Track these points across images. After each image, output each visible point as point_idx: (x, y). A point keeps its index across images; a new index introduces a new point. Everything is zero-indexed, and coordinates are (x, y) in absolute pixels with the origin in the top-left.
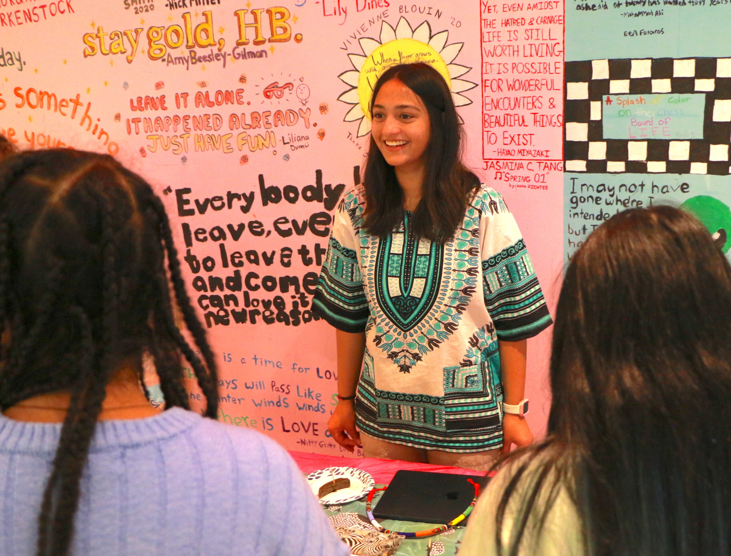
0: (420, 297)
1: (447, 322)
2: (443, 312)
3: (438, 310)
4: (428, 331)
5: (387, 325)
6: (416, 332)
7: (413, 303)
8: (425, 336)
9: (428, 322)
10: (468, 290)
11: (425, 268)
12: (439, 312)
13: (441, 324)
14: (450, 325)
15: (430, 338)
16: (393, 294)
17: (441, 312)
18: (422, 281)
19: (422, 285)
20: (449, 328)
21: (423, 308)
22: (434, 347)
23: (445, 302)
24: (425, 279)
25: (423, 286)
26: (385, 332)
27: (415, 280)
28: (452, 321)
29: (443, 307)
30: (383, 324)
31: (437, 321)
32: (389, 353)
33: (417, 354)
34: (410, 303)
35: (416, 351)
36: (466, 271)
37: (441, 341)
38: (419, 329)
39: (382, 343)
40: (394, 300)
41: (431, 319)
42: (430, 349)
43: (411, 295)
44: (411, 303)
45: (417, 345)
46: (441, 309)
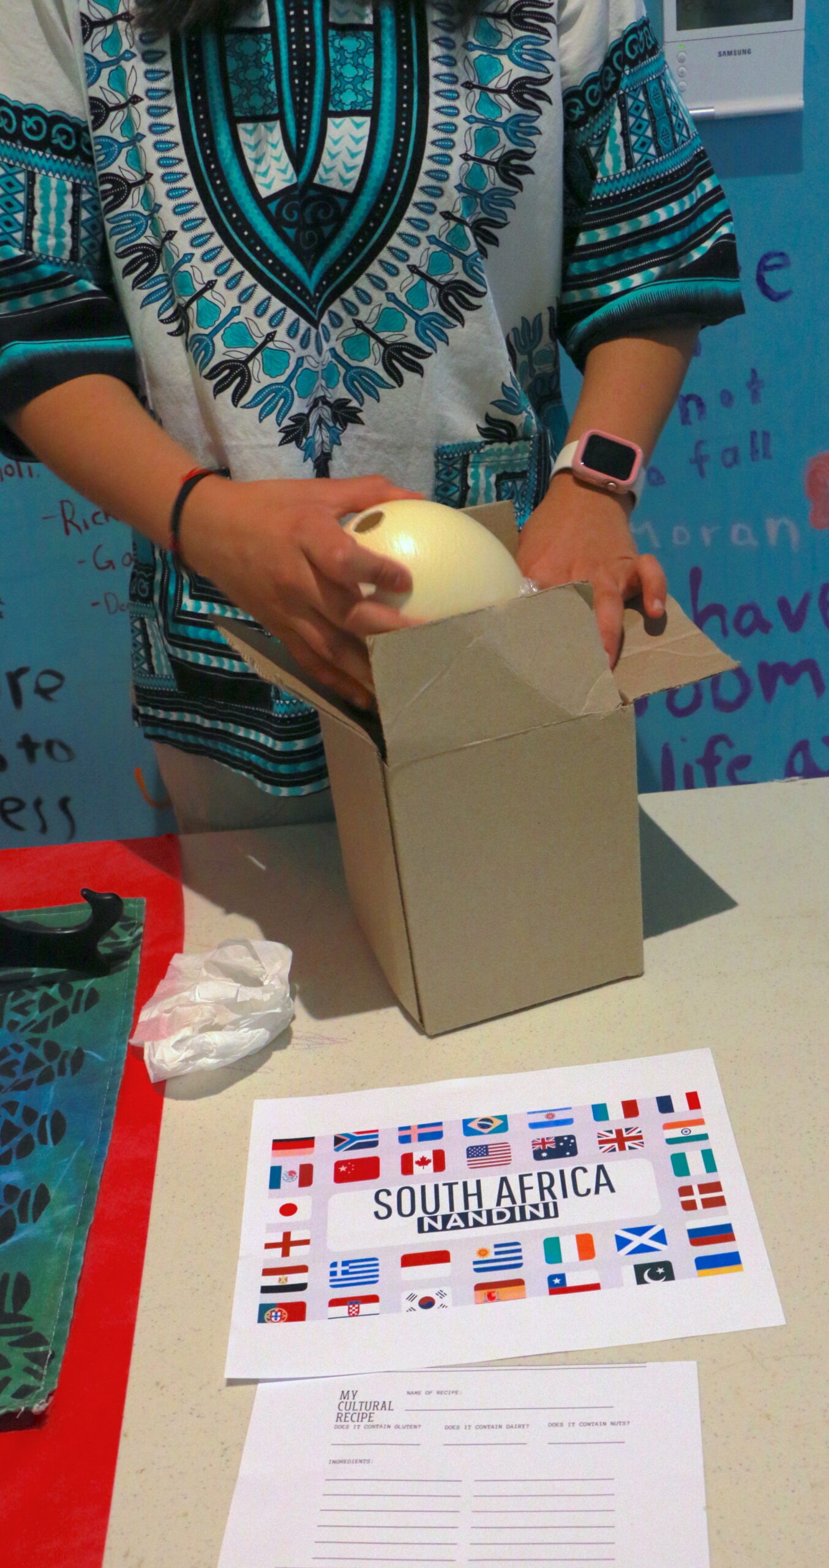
0: (350, 188)
1: (447, 278)
2: (438, 242)
3: (422, 235)
4: (379, 316)
5: (260, 310)
6: (337, 321)
7: (326, 213)
8: (370, 333)
9: (380, 284)
10: (514, 162)
11: (364, 79)
12: (425, 244)
13: (429, 285)
14: (454, 289)
15: (389, 340)
16: (269, 186)
17: (432, 240)
18: (358, 126)
19: (357, 141)
20: (451, 299)
21: (365, 231)
22: (407, 375)
23: (443, 204)
24: (367, 120)
25: (363, 146)
26: (260, 341)
27: (331, 122)
28: (462, 277)
29: (437, 225)
30: (248, 309)
31: (417, 278)
32: (286, 422)
33: (342, 404)
34: (314, 215)
35: (341, 392)
36: (507, 92)
37: (428, 349)
38: (350, 313)
39: (254, 388)
40: (272, 207)
41: (394, 272)
42: (391, 382)
43: (316, 180)
44: (320, 214)
45: (342, 371)
46: (430, 232)
